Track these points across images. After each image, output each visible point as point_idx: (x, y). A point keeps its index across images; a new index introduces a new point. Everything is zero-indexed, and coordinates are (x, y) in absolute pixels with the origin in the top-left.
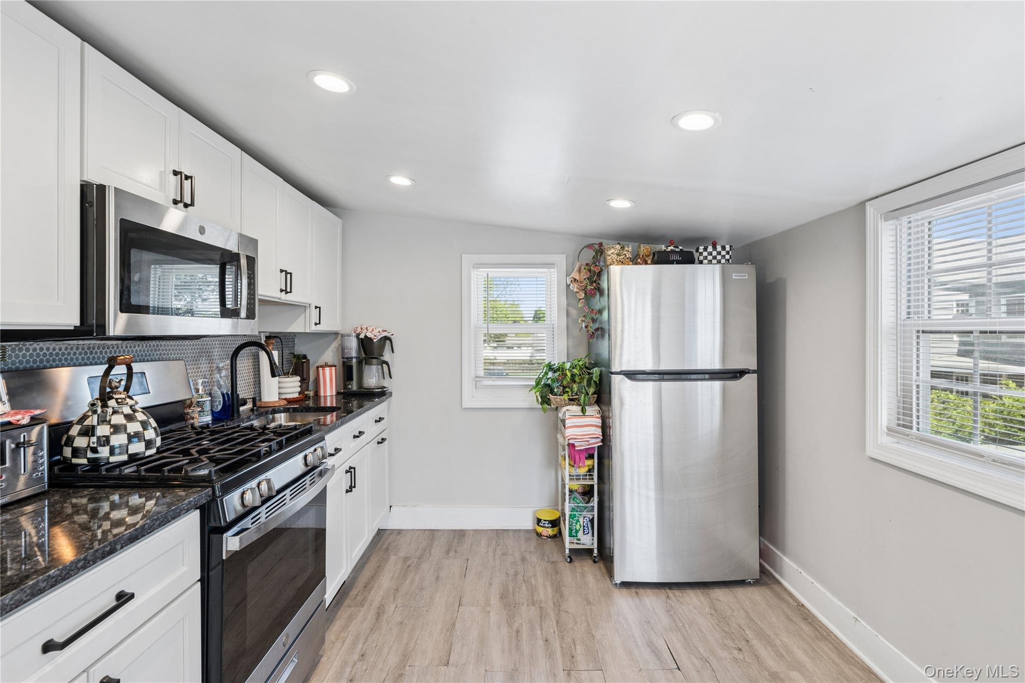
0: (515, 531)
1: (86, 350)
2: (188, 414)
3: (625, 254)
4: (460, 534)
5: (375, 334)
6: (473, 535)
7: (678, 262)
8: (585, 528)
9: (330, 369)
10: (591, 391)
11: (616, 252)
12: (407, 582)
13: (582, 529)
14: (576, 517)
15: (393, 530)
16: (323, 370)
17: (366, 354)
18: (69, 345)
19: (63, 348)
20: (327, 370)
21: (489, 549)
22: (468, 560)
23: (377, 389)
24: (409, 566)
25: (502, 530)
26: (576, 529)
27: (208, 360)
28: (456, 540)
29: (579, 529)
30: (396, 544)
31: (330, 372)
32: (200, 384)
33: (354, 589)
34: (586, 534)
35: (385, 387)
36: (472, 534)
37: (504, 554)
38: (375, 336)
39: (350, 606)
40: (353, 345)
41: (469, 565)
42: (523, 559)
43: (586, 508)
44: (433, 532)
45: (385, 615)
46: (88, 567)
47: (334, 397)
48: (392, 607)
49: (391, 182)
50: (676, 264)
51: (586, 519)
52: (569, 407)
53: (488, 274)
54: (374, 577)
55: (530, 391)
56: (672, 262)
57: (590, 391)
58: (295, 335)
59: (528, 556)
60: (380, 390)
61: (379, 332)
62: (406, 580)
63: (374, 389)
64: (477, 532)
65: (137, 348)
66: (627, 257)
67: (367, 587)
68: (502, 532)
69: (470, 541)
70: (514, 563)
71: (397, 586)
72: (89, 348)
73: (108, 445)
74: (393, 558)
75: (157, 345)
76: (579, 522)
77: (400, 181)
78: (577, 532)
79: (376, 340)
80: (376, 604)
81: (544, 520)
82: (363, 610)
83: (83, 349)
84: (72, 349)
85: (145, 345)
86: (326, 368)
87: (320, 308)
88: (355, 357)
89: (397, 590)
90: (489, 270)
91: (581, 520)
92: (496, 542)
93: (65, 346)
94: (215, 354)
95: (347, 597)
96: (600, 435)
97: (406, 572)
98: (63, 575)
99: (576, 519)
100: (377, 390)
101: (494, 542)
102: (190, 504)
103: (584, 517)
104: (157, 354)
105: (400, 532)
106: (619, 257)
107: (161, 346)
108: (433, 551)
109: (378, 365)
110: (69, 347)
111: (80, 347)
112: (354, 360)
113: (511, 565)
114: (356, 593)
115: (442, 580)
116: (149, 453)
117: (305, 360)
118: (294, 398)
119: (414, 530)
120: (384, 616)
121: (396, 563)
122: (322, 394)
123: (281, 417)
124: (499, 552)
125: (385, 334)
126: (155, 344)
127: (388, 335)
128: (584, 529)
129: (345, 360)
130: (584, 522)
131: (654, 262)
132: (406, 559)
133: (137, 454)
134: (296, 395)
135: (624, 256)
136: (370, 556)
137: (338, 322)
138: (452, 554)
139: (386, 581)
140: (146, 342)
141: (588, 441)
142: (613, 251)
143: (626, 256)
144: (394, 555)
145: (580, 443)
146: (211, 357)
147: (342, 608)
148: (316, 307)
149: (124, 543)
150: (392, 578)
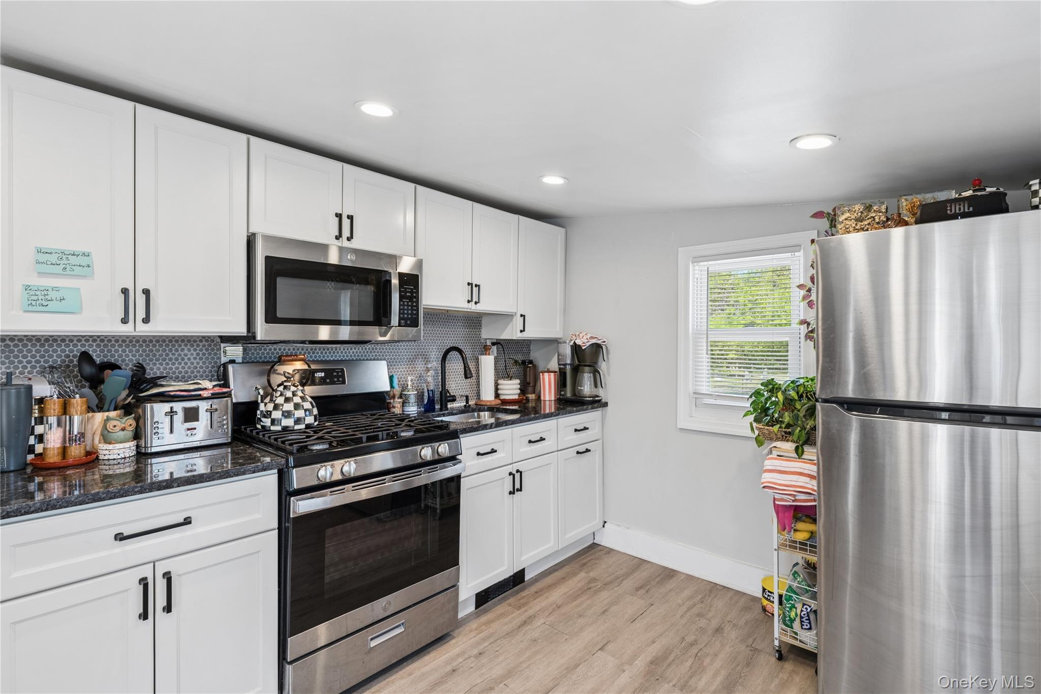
0: (737, 592)
1: (309, 350)
2: (390, 403)
3: (873, 217)
4: (669, 574)
5: (584, 341)
6: (682, 580)
7: (965, 215)
8: (804, 619)
9: (549, 375)
10: (810, 424)
11: (853, 217)
12: (575, 603)
13: (798, 619)
14: (792, 600)
15: (606, 547)
16: (543, 375)
17: (579, 361)
18: (296, 347)
19: (292, 348)
20: (546, 375)
21: (688, 602)
22: (653, 604)
23: (589, 397)
24: (589, 588)
25: (722, 586)
26: (790, 616)
27: (424, 361)
28: (658, 579)
29: (795, 619)
30: (596, 562)
31: (549, 378)
32: (409, 381)
33: (526, 591)
34: (805, 629)
35: (598, 396)
36: (682, 578)
37: (700, 615)
38: (584, 343)
39: (510, 605)
40: (567, 351)
41: (648, 611)
42: (719, 630)
43: (807, 591)
44: (643, 562)
45: (529, 626)
46: (144, 493)
47: (553, 402)
48: (542, 621)
49: (543, 182)
50: (961, 218)
51: (806, 609)
52: (778, 444)
53: (708, 268)
54: (550, 587)
55: (744, 416)
56: (954, 217)
57: (807, 424)
58: (530, 342)
59: (727, 628)
60: (591, 399)
61: (587, 339)
62: (576, 600)
63: (586, 397)
64: (690, 578)
65: (353, 350)
66: (877, 220)
67: (537, 594)
68: (721, 588)
69: (673, 586)
70: (702, 630)
71: (562, 604)
72: (312, 349)
73: (270, 417)
74: (582, 574)
75: (373, 349)
76: (796, 608)
77: (553, 180)
78: (792, 621)
79: (585, 347)
80: (531, 612)
81: (769, 592)
82: (518, 612)
83: (307, 350)
84: (298, 349)
85: (361, 348)
86: (545, 374)
87: (524, 316)
88: (569, 364)
89: (559, 607)
90: (710, 263)
91: (799, 606)
92: (702, 598)
93: (293, 347)
94: (432, 357)
95: (515, 595)
96: (815, 491)
97: (582, 593)
98: (121, 493)
99: (792, 602)
100: (588, 399)
101: (700, 597)
102: (257, 468)
103: (804, 605)
104: (373, 356)
105: (610, 551)
106: (860, 223)
107: (376, 349)
108: (625, 582)
109: (590, 373)
110: (296, 348)
111: (305, 349)
112: (568, 367)
113: (697, 630)
114: (524, 595)
115: (607, 616)
116: (297, 427)
117: (531, 365)
118: (513, 399)
119: (625, 553)
120: (527, 626)
121: (580, 581)
122: (542, 398)
123: (485, 415)
124: (695, 610)
125: (594, 341)
126: (371, 348)
127: (599, 342)
128: (802, 622)
129: (562, 366)
130: (802, 611)
131: (920, 221)
132: (594, 580)
133: (287, 427)
134: (516, 397)
135: (870, 220)
136: (565, 565)
137: (558, 329)
138: (642, 591)
139: (556, 596)
140: (362, 345)
141: (795, 496)
142: (848, 215)
143: (874, 220)
144: (586, 573)
145: (780, 495)
146: (428, 359)
147: (503, 604)
148: (521, 315)
149: (180, 483)
150: (565, 594)
